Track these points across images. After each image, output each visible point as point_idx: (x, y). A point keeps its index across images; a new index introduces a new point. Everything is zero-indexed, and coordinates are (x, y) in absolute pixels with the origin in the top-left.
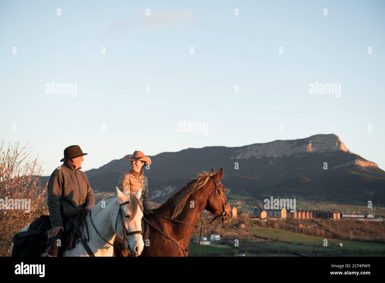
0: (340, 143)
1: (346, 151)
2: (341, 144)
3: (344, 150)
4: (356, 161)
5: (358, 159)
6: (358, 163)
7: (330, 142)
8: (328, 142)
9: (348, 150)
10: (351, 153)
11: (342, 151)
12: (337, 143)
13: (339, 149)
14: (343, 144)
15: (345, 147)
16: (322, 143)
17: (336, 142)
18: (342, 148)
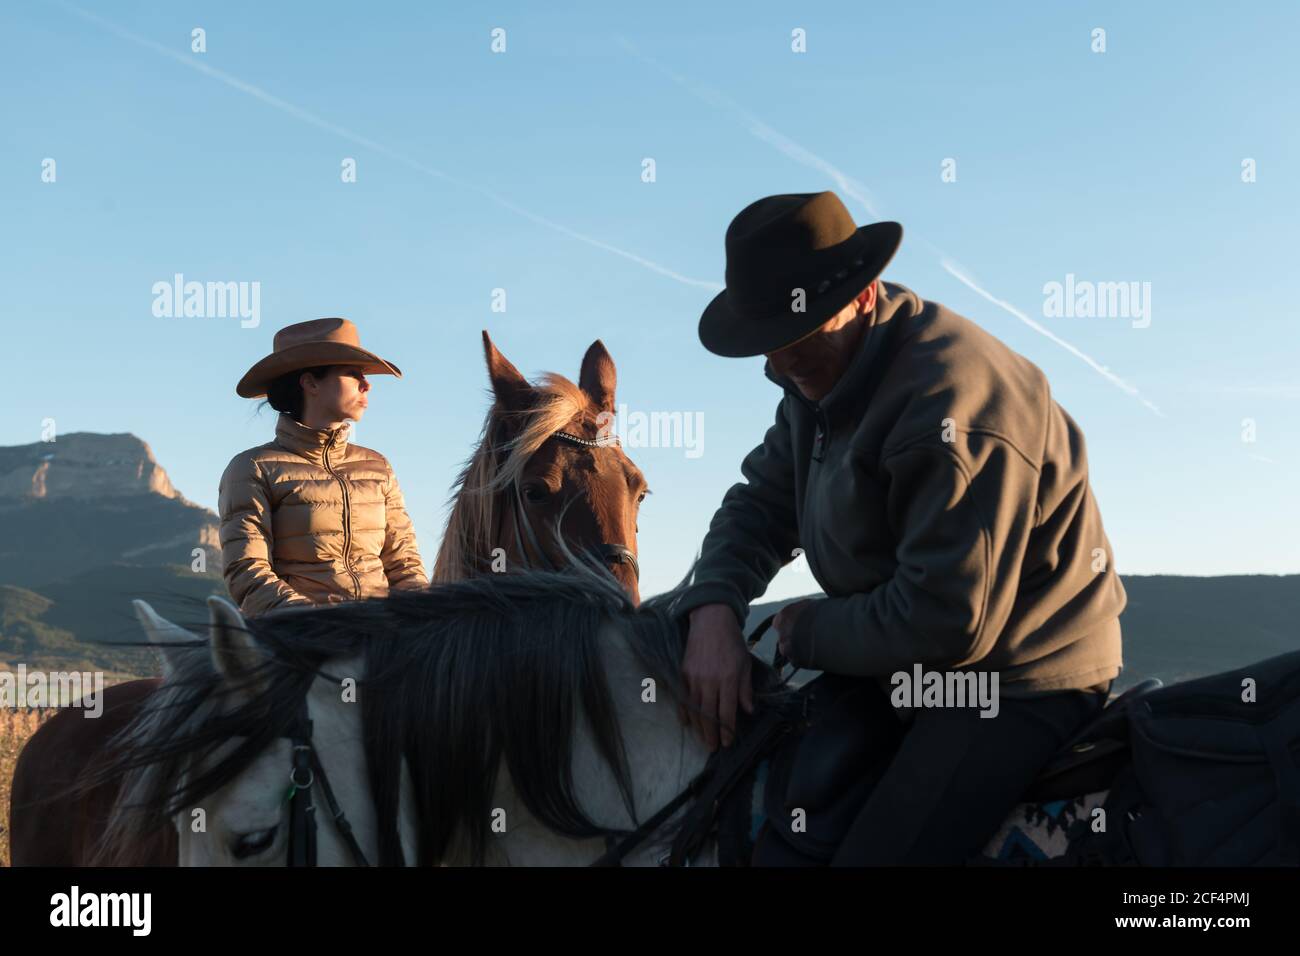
0: (150, 467)
1: (172, 496)
2: (156, 471)
3: (165, 491)
4: (203, 532)
5: (210, 526)
6: (208, 539)
7: (117, 463)
8: (111, 462)
9: (175, 491)
10: (188, 504)
11: (157, 497)
12: (141, 467)
13: (147, 488)
14: (161, 469)
15: (168, 481)
16: (89, 466)
17: (138, 464)
18: (161, 485)
